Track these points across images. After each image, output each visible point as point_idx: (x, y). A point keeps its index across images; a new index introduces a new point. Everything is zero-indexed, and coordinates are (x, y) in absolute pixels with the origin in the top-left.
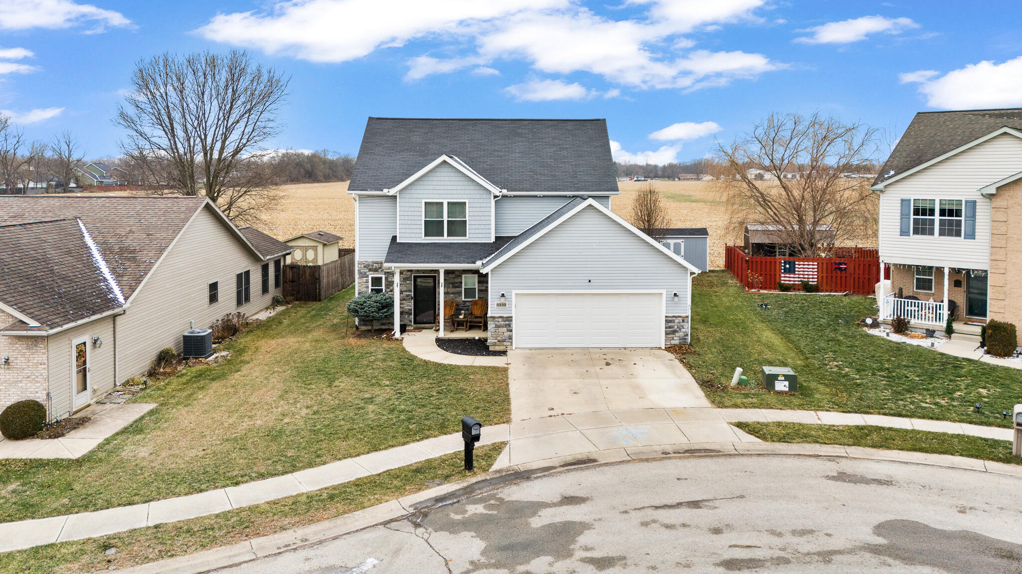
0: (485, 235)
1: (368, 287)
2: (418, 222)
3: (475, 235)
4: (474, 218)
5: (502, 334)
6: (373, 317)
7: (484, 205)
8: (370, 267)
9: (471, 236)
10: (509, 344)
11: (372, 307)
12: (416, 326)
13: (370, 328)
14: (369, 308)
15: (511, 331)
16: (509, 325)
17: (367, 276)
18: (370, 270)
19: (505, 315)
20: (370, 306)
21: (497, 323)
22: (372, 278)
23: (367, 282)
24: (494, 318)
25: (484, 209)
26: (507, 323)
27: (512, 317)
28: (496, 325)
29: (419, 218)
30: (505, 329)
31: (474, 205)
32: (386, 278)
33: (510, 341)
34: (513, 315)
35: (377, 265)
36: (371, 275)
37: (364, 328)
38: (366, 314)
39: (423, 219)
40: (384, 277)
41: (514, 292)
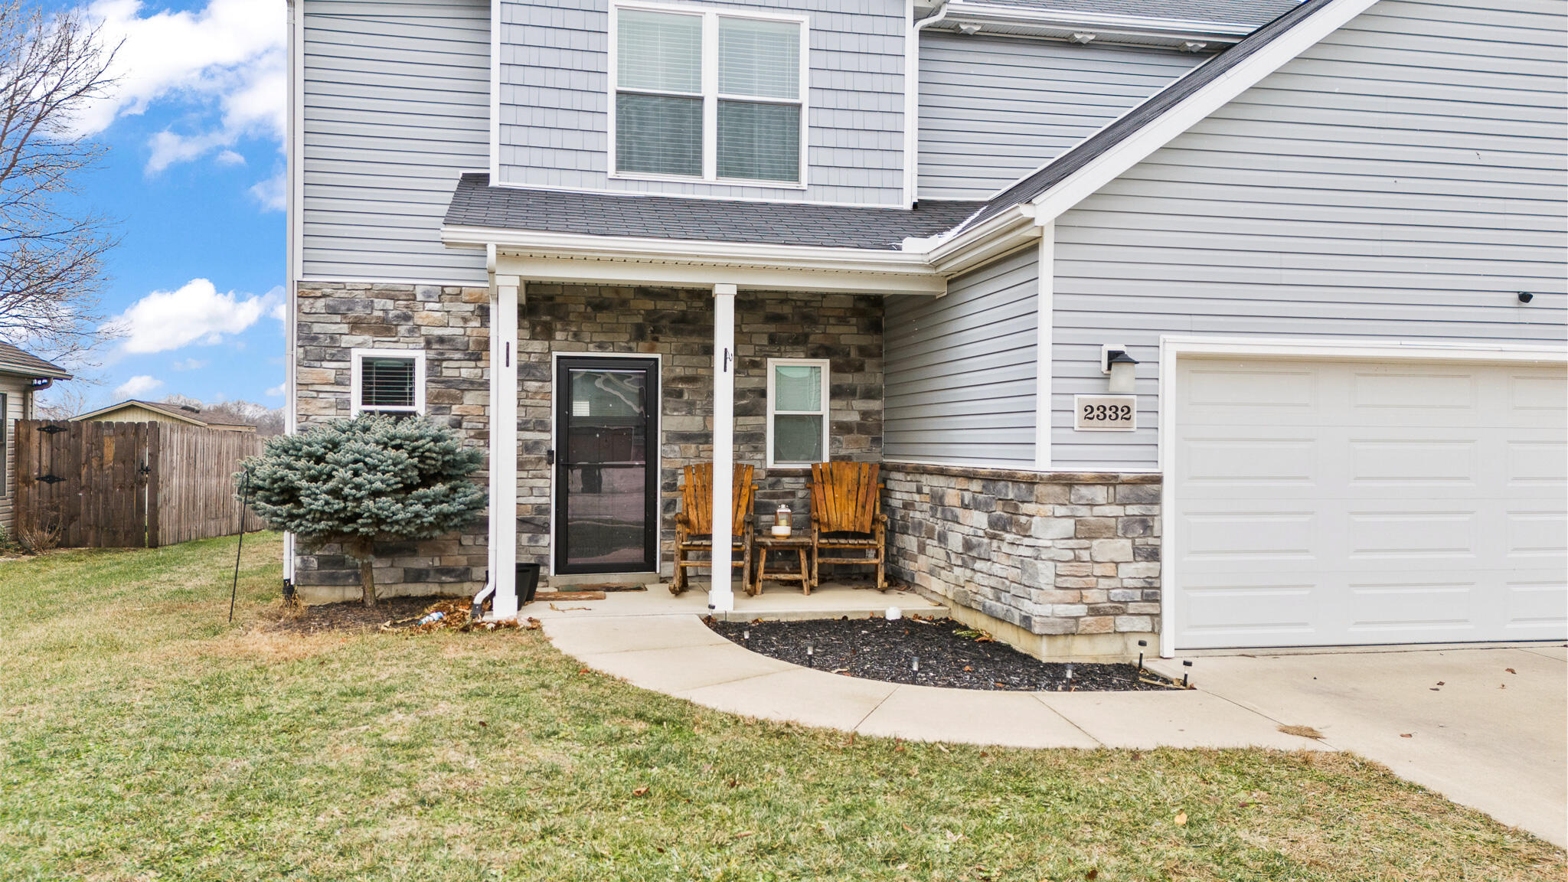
0: (875, 179)
1: (344, 405)
2: (589, 102)
3: (835, 177)
4: (830, 100)
5: (1109, 570)
6: (378, 521)
7: (875, 44)
8: (359, 311)
9: (821, 176)
10: (1144, 624)
11: (373, 469)
12: (566, 579)
13: (353, 593)
14: (356, 474)
15: (1154, 555)
16: (1146, 524)
17: (343, 355)
18: (356, 325)
19: (1126, 470)
20: (362, 464)
21: (1083, 512)
22: (368, 364)
23: (342, 380)
24: (1068, 482)
25: (874, 64)
26: (1133, 510)
27: (1157, 480)
28: (1079, 522)
29: (594, 82)
30: (1121, 547)
31: (833, 41)
32: (434, 365)
33: (1149, 608)
34: (1167, 468)
35: (390, 304)
36: (362, 349)
37: (324, 595)
38: (338, 505)
39: (612, 85)
40: (421, 359)
41: (1172, 346)
